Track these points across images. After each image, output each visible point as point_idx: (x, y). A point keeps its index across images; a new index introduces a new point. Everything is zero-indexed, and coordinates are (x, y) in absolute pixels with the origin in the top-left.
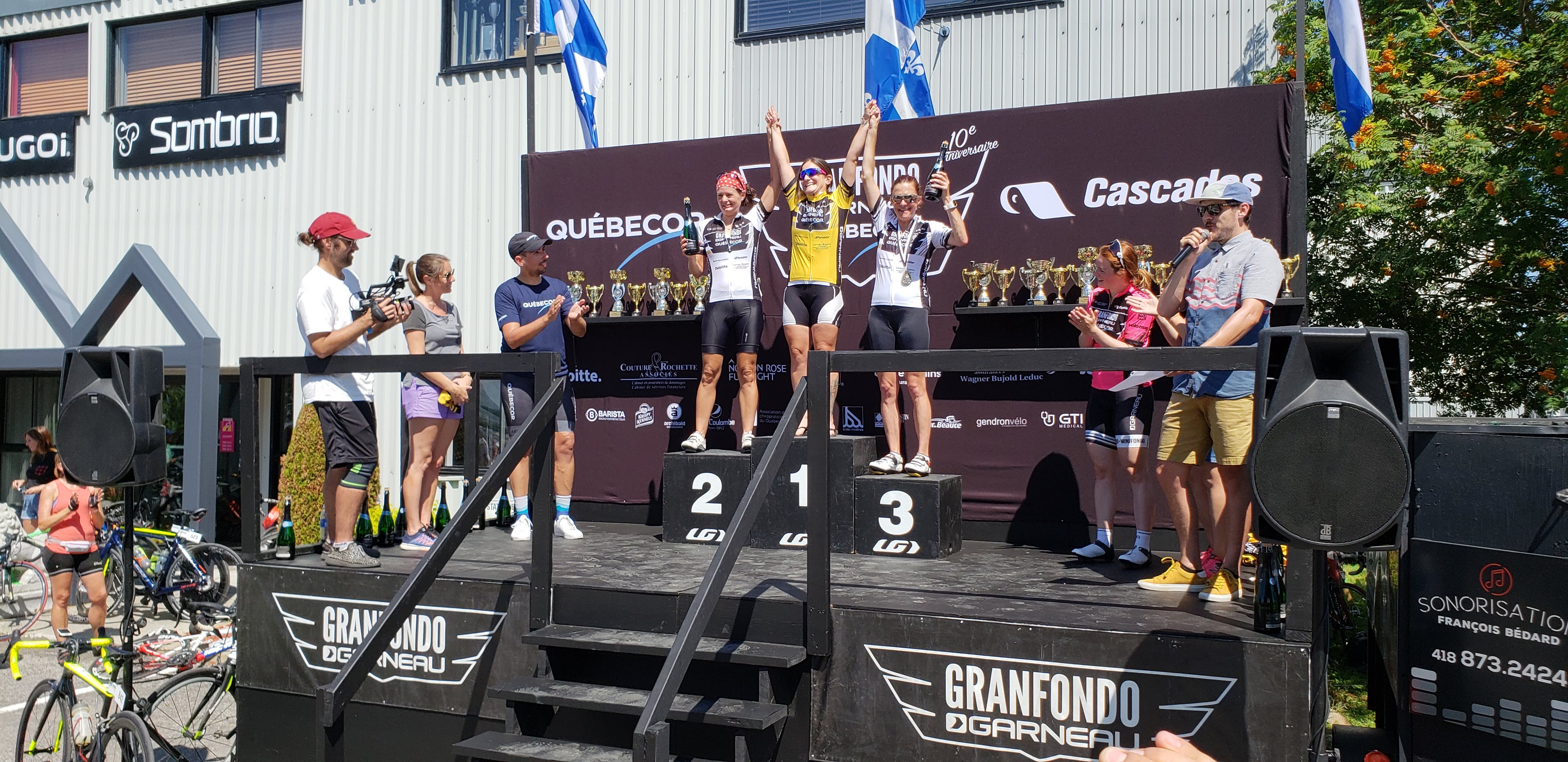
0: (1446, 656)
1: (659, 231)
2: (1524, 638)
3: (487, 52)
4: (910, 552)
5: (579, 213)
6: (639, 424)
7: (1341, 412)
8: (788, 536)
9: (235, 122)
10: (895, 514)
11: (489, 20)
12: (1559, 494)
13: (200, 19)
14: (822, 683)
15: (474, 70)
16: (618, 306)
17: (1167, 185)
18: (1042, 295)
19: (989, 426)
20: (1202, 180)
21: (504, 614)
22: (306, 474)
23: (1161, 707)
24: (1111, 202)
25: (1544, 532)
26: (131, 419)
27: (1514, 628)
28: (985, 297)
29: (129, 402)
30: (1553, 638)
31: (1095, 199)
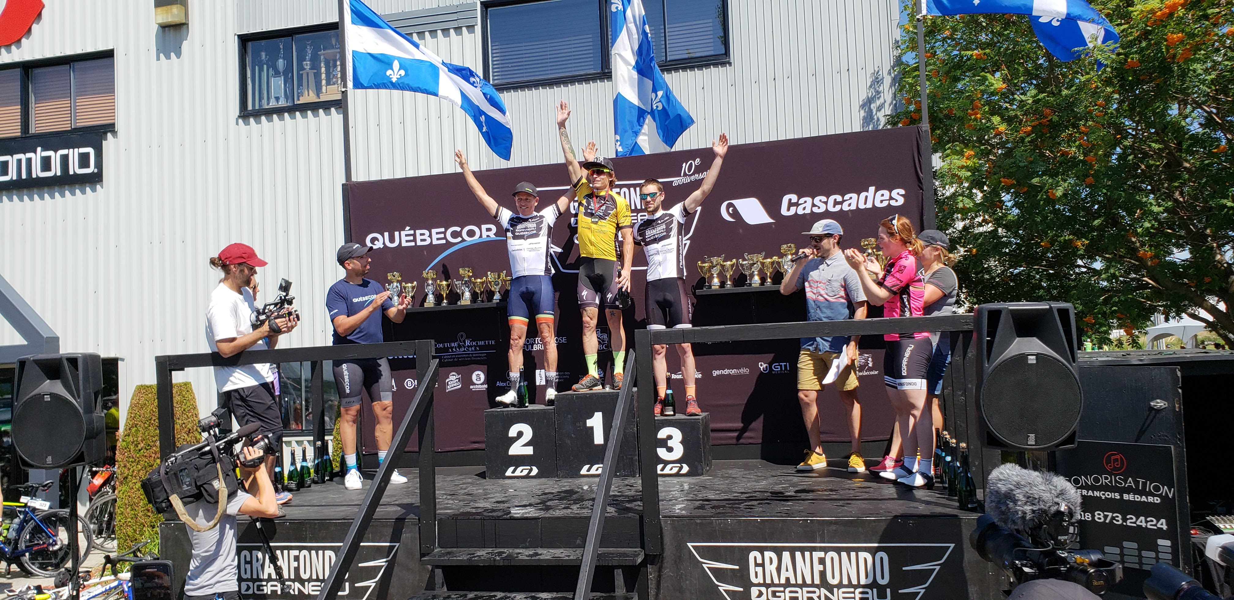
0: (1085, 516)
1: (459, 239)
2: (1136, 500)
3: (277, 99)
4: (682, 472)
5: (392, 228)
6: (449, 388)
7: (1037, 359)
8: (586, 467)
9: (55, 157)
10: (669, 445)
11: (277, 73)
12: (1152, 404)
13: (18, 71)
14: (657, 574)
15: (269, 113)
16: (431, 299)
17: (839, 198)
18: (757, 279)
19: (722, 376)
20: (863, 195)
21: (397, 544)
22: (142, 445)
23: (904, 569)
24: (800, 211)
25: (1144, 428)
26: (81, 411)
27: (1129, 494)
28: (716, 281)
29: (79, 397)
30: (1156, 498)
31: (788, 210)
